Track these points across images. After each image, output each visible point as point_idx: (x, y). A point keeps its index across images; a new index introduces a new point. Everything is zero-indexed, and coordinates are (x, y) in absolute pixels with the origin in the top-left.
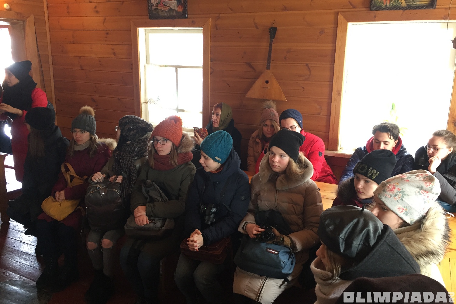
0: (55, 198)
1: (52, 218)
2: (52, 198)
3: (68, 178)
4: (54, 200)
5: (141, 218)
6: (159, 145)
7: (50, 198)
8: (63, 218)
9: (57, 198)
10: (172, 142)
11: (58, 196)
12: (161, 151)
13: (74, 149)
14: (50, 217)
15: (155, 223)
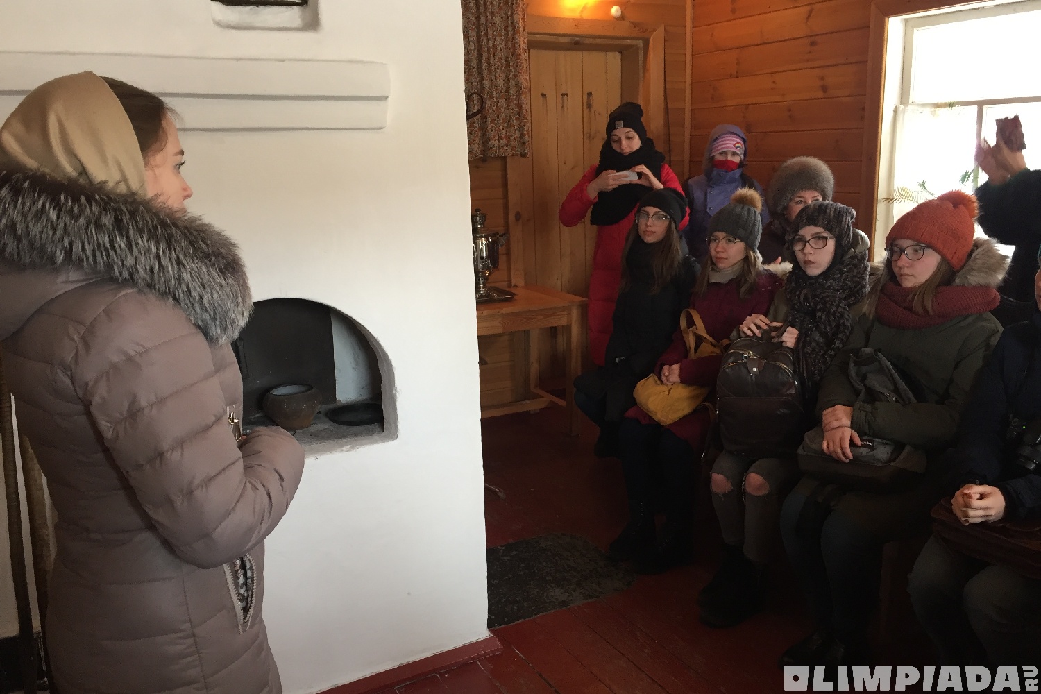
0: (660, 379)
1: (651, 418)
2: (656, 378)
3: (691, 341)
4: (659, 382)
5: (838, 434)
6: (904, 261)
7: (652, 379)
8: (671, 422)
9: (664, 379)
10: (939, 252)
11: (666, 374)
12: (909, 275)
13: (708, 280)
14: (647, 416)
15: (872, 448)
